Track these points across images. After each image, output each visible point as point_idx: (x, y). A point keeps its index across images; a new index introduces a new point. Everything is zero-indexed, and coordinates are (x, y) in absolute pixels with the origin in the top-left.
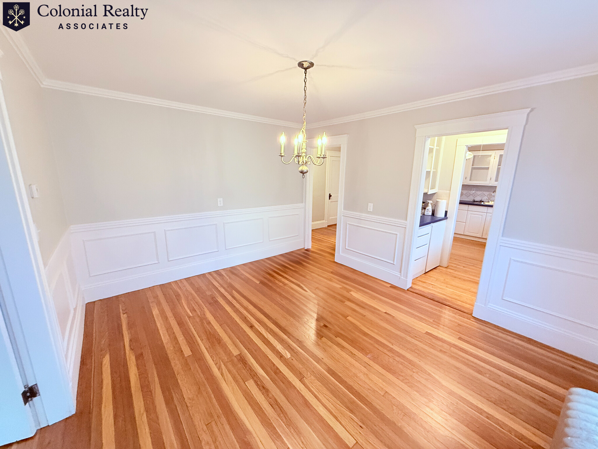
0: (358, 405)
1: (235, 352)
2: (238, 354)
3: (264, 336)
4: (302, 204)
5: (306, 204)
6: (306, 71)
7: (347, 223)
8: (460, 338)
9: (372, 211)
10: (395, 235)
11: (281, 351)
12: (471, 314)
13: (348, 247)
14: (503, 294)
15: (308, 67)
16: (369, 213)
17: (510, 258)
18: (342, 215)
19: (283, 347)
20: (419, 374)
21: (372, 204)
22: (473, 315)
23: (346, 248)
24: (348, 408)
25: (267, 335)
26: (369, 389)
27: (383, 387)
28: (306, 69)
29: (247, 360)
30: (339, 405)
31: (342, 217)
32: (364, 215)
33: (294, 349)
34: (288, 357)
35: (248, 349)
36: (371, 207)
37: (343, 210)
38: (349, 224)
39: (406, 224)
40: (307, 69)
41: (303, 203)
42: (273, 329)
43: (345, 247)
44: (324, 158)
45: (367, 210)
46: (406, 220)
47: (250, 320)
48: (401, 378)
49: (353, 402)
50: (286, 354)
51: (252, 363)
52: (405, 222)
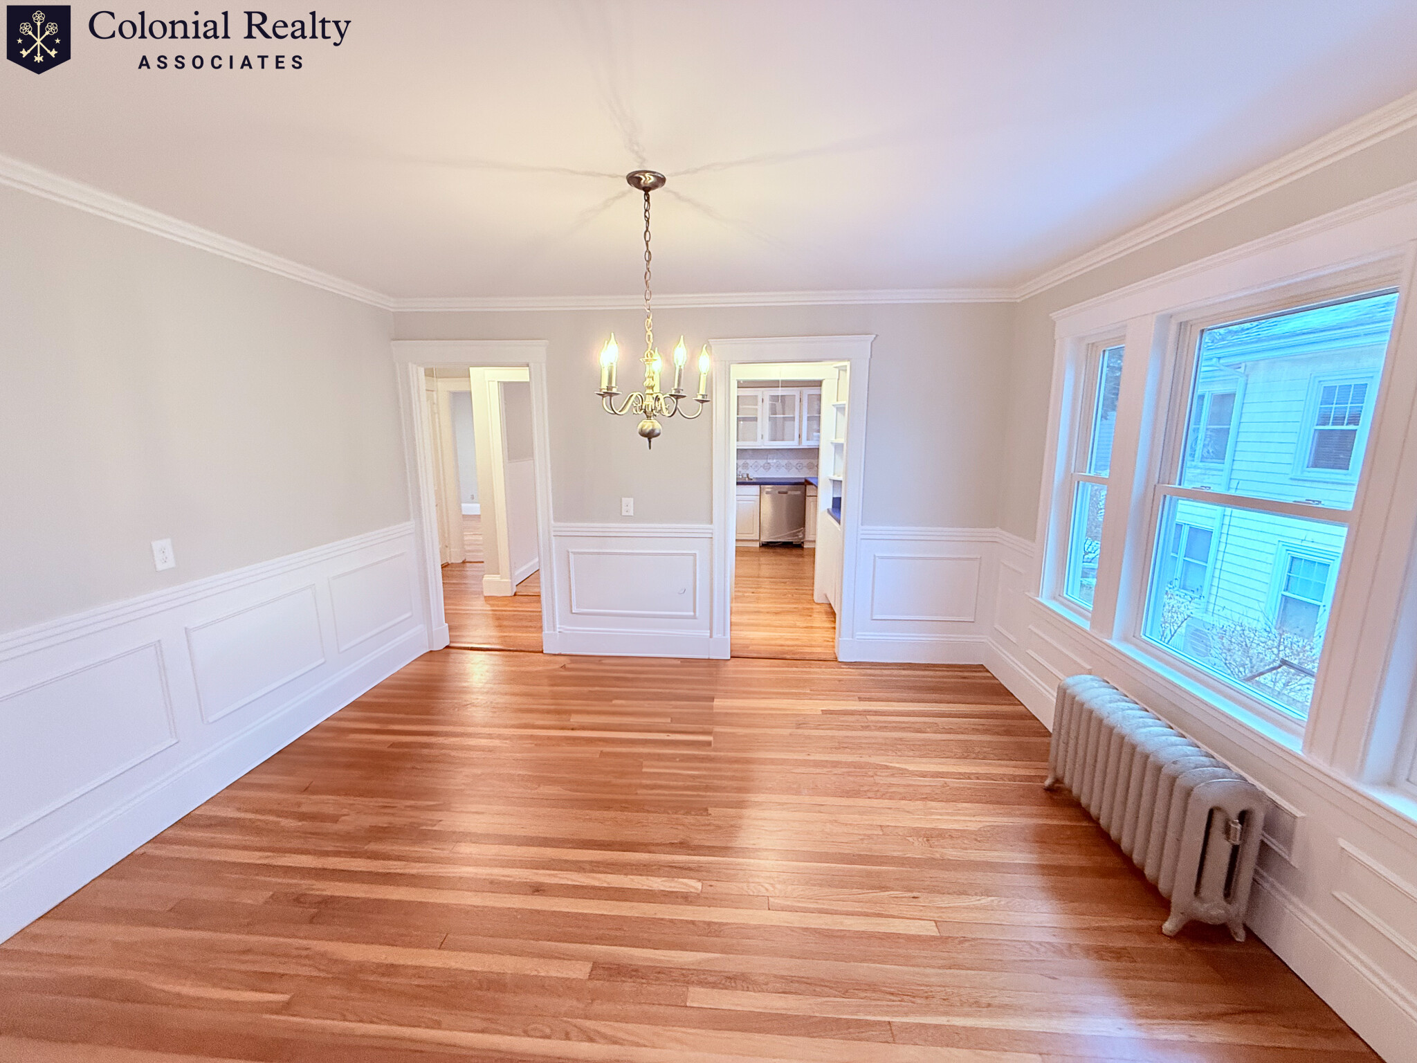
0: (879, 874)
1: (579, 971)
2: (588, 970)
3: (594, 888)
4: (407, 523)
5: (421, 523)
6: (646, 194)
7: (568, 552)
8: (860, 699)
9: (632, 515)
10: (692, 557)
11: (670, 887)
12: (836, 660)
13: (577, 607)
14: (872, 611)
15: (654, 186)
16: (627, 519)
17: (875, 556)
18: (553, 534)
19: (664, 879)
20: (879, 774)
21: (632, 499)
22: (839, 660)
23: (573, 611)
24: (873, 888)
25: (599, 879)
26: (862, 839)
27: (870, 822)
28: (647, 190)
29: (625, 961)
30: (859, 894)
31: (553, 538)
32: (614, 527)
33: (690, 865)
34: (700, 888)
35: (600, 940)
36: (628, 505)
37: (552, 522)
38: (574, 553)
39: (711, 531)
40: (649, 191)
41: (408, 519)
42: (593, 859)
43: (571, 611)
44: (702, 402)
45: (621, 514)
46: (711, 522)
47: (511, 879)
48: (869, 794)
49: (869, 874)
50: (686, 885)
51: (646, 959)
52: (709, 526)
